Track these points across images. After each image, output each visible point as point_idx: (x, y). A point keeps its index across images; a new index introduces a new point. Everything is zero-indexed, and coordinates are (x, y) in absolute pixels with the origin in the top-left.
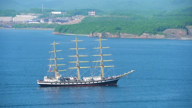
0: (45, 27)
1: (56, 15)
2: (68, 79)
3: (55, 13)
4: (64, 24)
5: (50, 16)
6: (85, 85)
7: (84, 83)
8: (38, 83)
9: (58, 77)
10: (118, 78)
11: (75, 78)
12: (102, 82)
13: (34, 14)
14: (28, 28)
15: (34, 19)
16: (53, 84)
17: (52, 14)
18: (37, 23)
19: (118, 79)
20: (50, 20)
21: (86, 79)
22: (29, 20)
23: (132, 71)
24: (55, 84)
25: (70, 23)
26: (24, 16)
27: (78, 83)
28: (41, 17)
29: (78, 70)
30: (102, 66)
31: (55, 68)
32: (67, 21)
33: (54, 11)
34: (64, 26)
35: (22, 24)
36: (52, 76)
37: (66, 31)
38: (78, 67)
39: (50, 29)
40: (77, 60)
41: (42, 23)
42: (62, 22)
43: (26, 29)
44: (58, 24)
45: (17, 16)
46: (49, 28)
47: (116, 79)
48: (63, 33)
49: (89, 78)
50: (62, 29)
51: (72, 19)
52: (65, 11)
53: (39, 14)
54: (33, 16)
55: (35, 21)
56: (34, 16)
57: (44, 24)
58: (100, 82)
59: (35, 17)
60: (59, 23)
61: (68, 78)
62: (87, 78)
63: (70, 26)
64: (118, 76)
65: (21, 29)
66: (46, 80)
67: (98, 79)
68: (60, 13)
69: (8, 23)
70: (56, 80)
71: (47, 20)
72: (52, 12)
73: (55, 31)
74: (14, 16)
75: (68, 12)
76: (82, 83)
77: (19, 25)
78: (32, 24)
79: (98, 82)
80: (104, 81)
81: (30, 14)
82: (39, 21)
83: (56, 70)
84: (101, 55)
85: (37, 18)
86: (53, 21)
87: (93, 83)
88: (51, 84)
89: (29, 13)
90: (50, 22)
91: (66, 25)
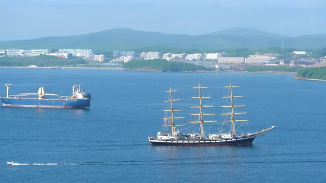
0: (286, 71)
1: (298, 55)
2: (187, 136)
3: (297, 53)
4: (309, 66)
5: (292, 56)
6: (210, 144)
7: (209, 142)
8: (150, 141)
9: (175, 134)
10: (254, 135)
11: (198, 136)
12: (233, 140)
13: (272, 54)
14: (264, 72)
15: (272, 60)
16: (168, 142)
17: (294, 55)
18: (275, 65)
19: (254, 137)
20: (292, 61)
21: (212, 137)
22: (266, 62)
23: (273, 127)
24: (171, 142)
25: (317, 65)
26: (260, 57)
27: (201, 142)
28: (280, 58)
29: (201, 125)
30: (233, 120)
31: (171, 122)
32: (313, 63)
33: (296, 50)
34: (308, 69)
35: (256, 67)
36: (167, 132)
37: (311, 76)
38: (202, 121)
39: (292, 73)
40: (200, 112)
41: (281, 65)
42: (307, 64)
43: (261, 72)
44: (301, 66)
45: (250, 56)
46: (290, 71)
47: (252, 137)
48: (308, 78)
49: (215, 135)
50: (305, 73)
51: (319, 61)
52: (310, 51)
53: (278, 55)
54: (270, 56)
55: (272, 63)
56: (272, 56)
57: (284, 67)
58: (230, 140)
59: (273, 58)
60: (303, 66)
61: (188, 134)
62: (213, 135)
63: (317, 69)
64: (254, 133)
65: (256, 72)
66: (159, 137)
67: (227, 136)
68: (304, 53)
69: (239, 65)
70: (172, 137)
71: (287, 62)
72: (294, 52)
73: (298, 75)
74: (247, 56)
75: (314, 52)
76: (206, 142)
77: (253, 68)
78: (269, 66)
79: (228, 141)
80: (235, 140)
81: (267, 54)
82: (278, 63)
83: (173, 124)
84: (231, 106)
85: (274, 60)
86: (295, 63)
87: (220, 141)
88: (165, 142)
89: (266, 52)
90: (292, 65)
91: (312, 69)
